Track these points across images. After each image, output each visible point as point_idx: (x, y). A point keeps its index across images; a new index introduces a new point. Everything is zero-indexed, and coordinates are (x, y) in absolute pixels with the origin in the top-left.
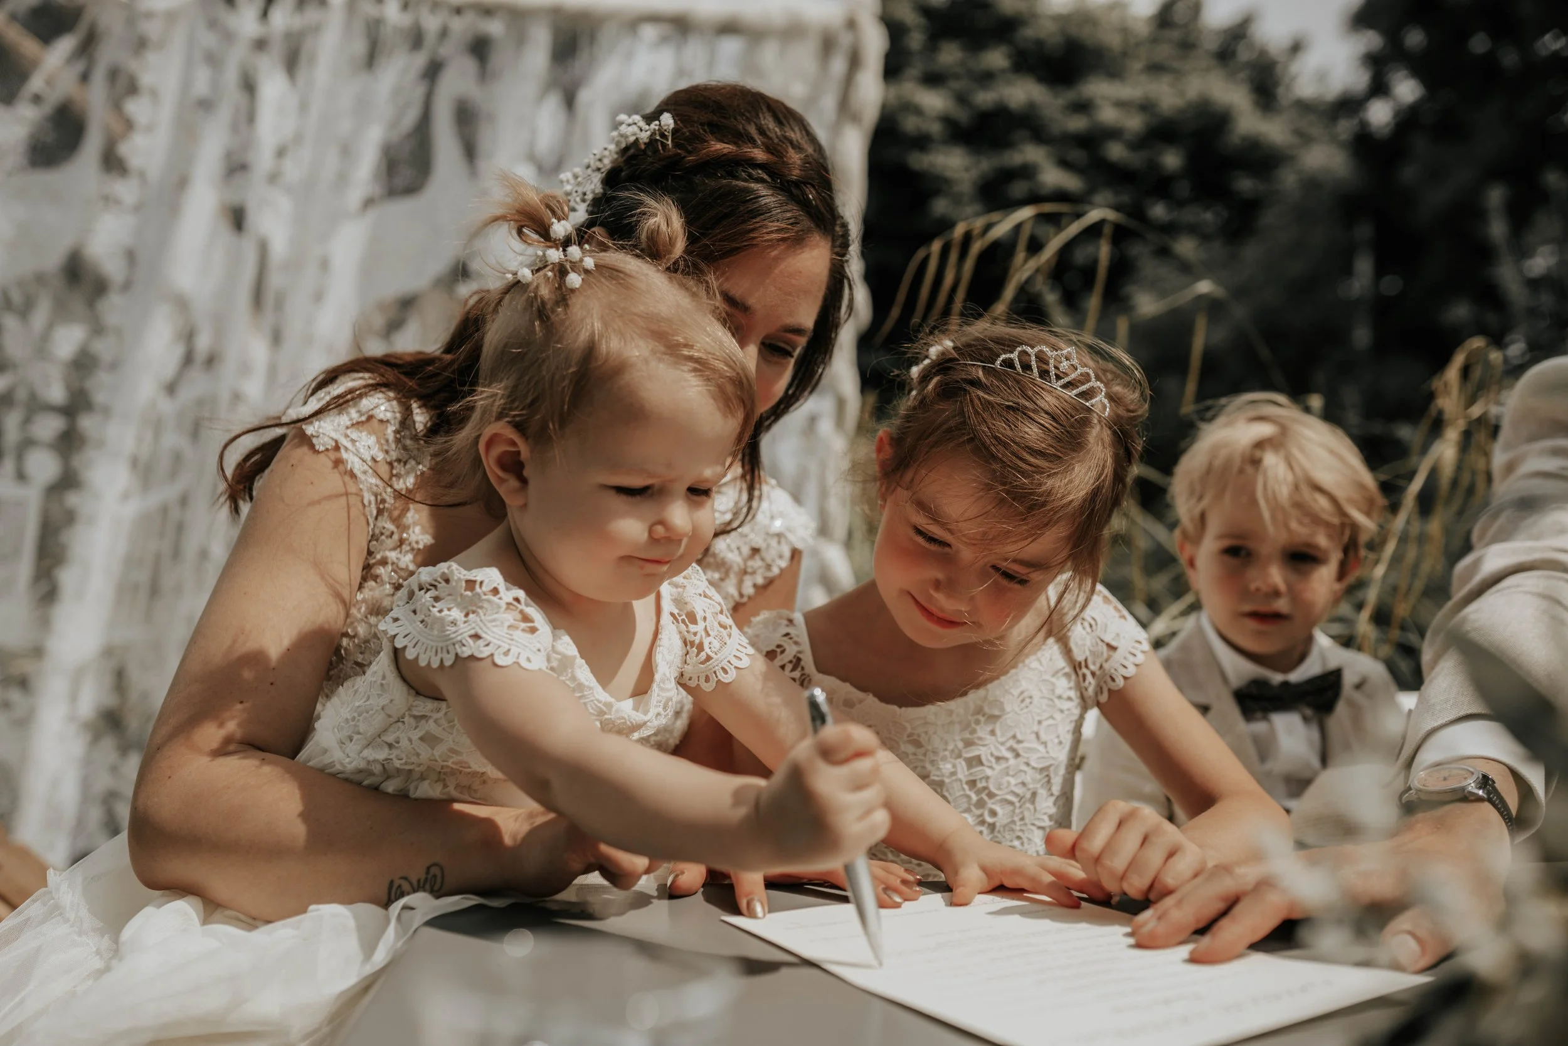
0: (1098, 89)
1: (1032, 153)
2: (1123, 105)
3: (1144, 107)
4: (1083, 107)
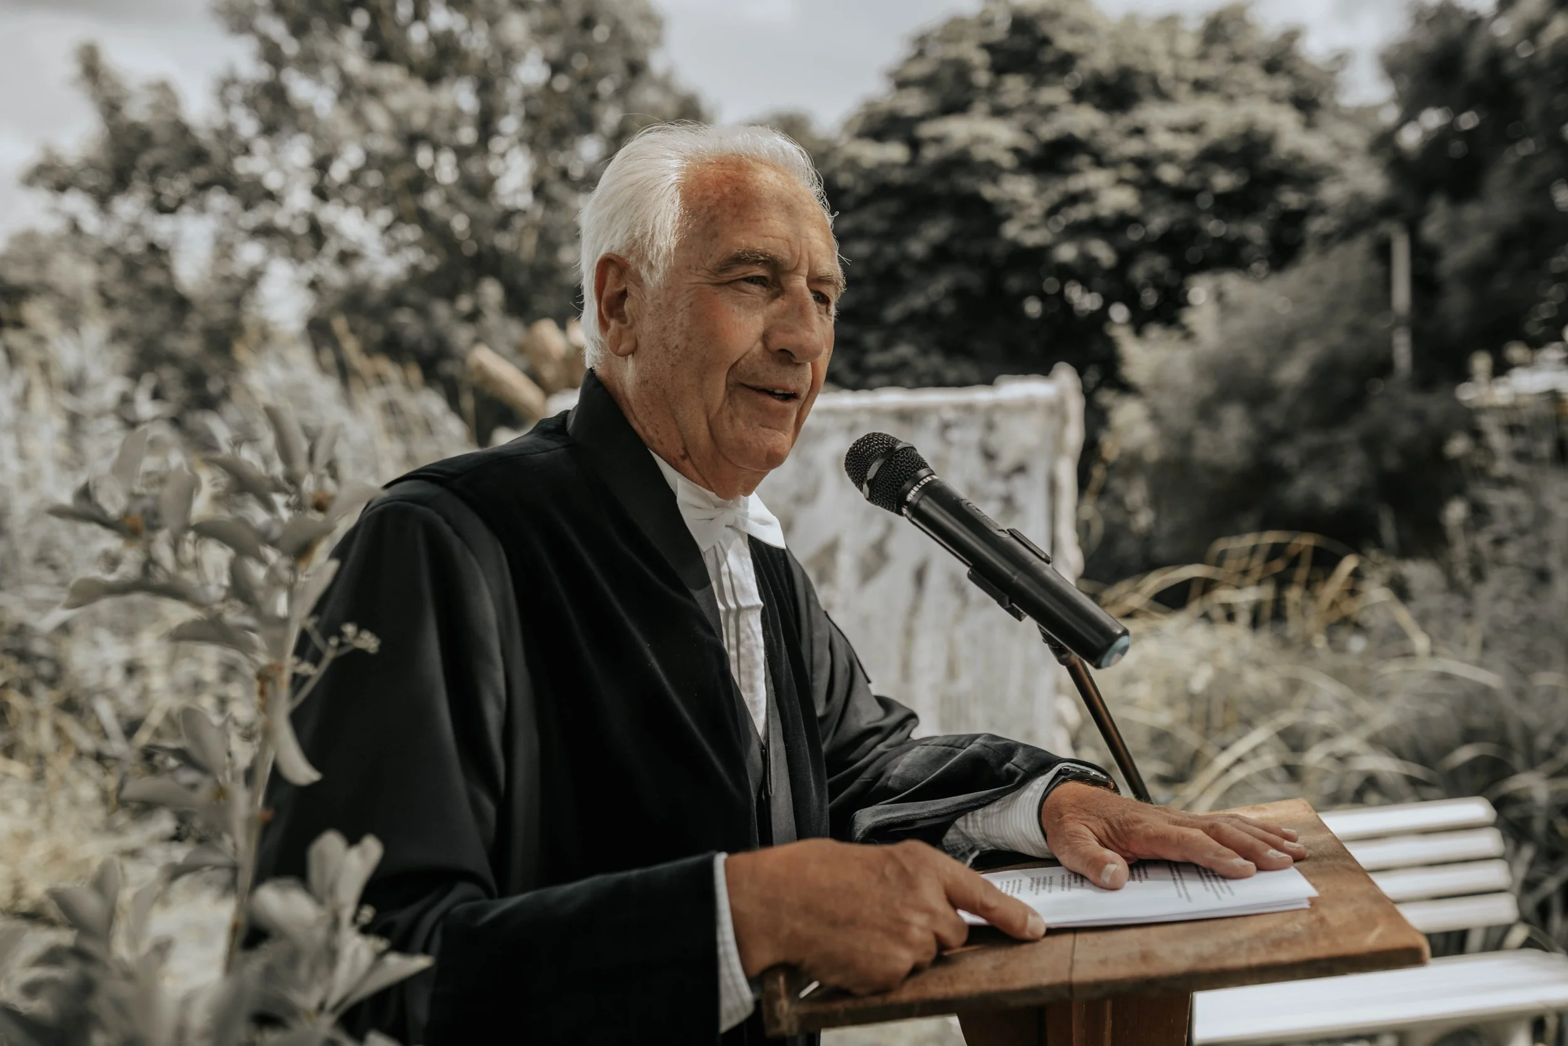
0: (1151, 113)
1: (1093, 178)
2: (1176, 130)
3: (1195, 129)
4: (1139, 131)
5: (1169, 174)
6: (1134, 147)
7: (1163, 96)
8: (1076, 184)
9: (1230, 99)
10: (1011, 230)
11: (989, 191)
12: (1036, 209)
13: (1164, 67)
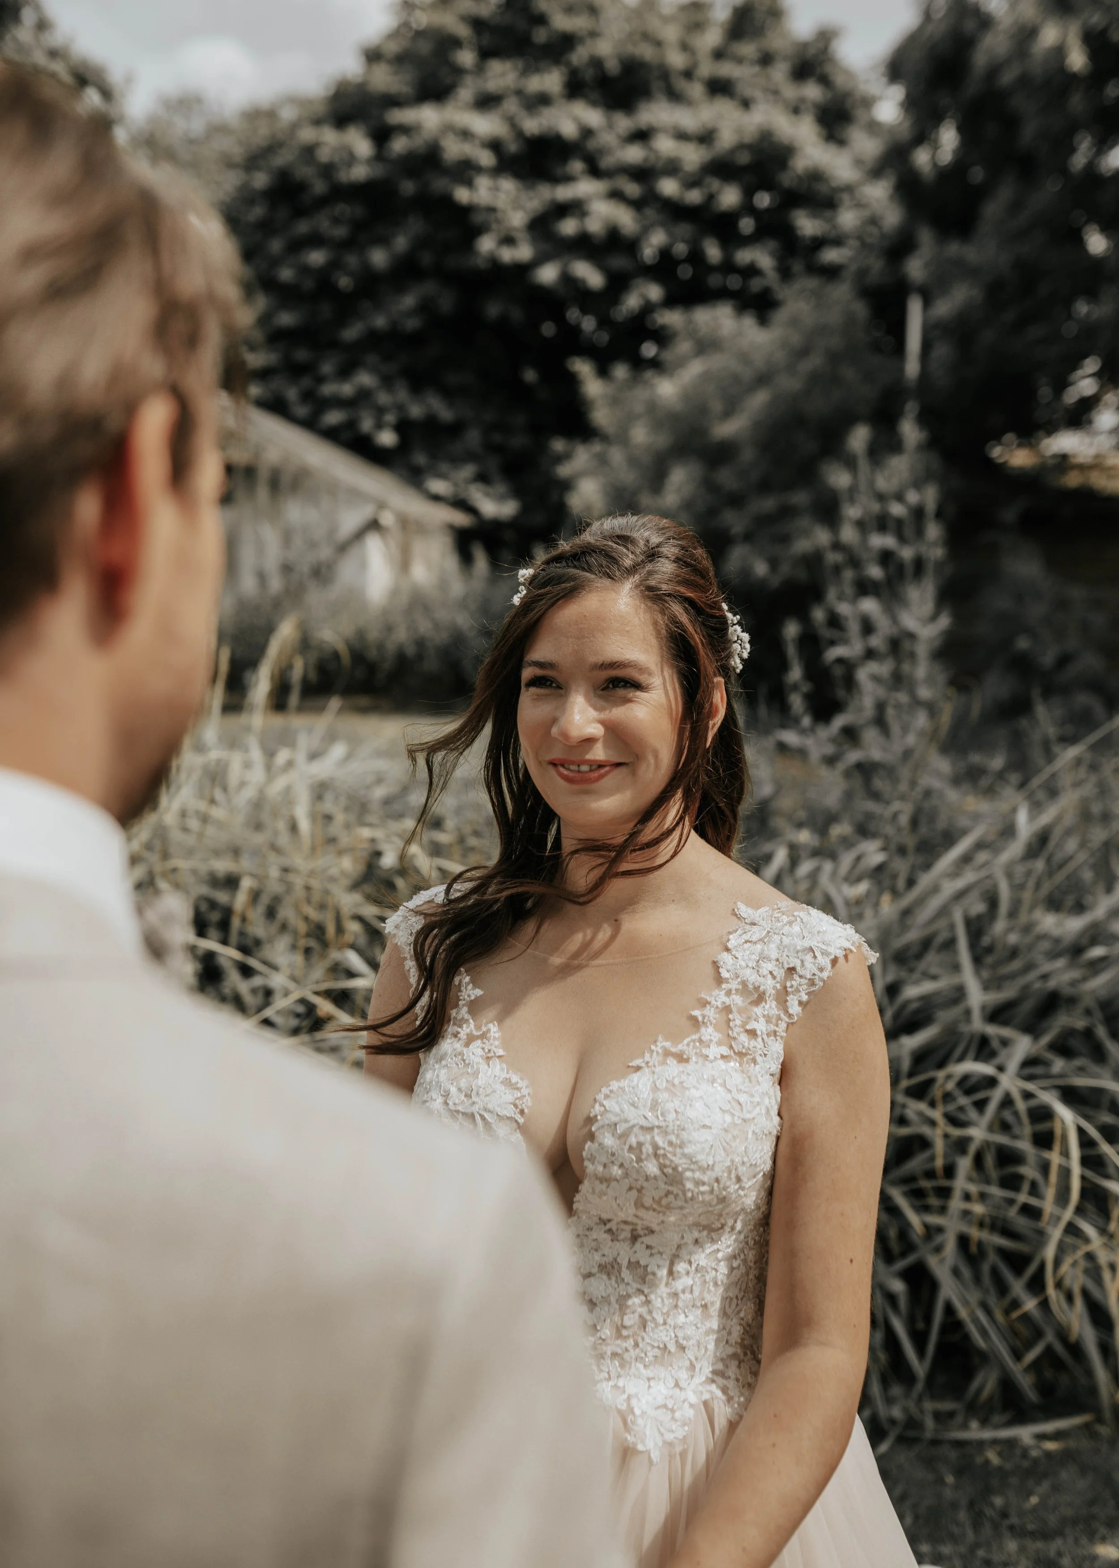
0: (658, 113)
1: (585, 188)
2: (682, 136)
3: (706, 138)
4: (642, 136)
5: (669, 187)
6: (634, 154)
7: (675, 96)
8: (564, 193)
9: (746, 104)
10: (486, 244)
11: (462, 195)
12: (517, 219)
13: (676, 60)
